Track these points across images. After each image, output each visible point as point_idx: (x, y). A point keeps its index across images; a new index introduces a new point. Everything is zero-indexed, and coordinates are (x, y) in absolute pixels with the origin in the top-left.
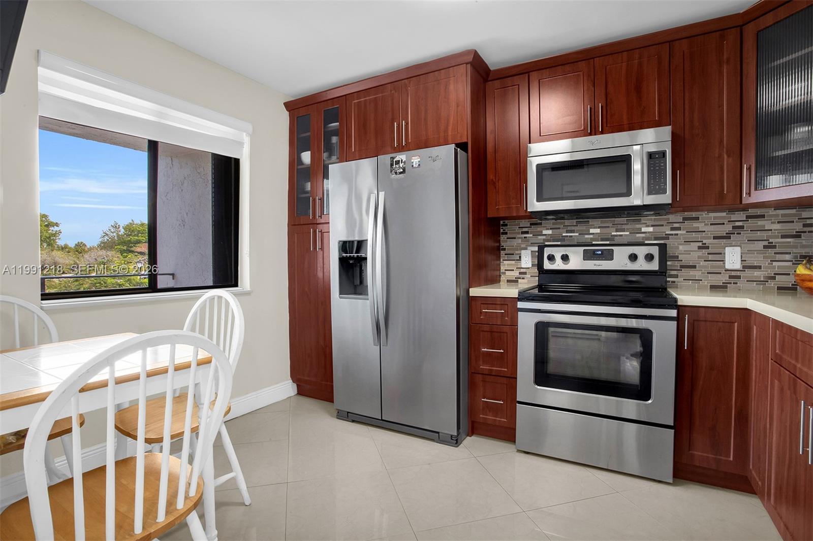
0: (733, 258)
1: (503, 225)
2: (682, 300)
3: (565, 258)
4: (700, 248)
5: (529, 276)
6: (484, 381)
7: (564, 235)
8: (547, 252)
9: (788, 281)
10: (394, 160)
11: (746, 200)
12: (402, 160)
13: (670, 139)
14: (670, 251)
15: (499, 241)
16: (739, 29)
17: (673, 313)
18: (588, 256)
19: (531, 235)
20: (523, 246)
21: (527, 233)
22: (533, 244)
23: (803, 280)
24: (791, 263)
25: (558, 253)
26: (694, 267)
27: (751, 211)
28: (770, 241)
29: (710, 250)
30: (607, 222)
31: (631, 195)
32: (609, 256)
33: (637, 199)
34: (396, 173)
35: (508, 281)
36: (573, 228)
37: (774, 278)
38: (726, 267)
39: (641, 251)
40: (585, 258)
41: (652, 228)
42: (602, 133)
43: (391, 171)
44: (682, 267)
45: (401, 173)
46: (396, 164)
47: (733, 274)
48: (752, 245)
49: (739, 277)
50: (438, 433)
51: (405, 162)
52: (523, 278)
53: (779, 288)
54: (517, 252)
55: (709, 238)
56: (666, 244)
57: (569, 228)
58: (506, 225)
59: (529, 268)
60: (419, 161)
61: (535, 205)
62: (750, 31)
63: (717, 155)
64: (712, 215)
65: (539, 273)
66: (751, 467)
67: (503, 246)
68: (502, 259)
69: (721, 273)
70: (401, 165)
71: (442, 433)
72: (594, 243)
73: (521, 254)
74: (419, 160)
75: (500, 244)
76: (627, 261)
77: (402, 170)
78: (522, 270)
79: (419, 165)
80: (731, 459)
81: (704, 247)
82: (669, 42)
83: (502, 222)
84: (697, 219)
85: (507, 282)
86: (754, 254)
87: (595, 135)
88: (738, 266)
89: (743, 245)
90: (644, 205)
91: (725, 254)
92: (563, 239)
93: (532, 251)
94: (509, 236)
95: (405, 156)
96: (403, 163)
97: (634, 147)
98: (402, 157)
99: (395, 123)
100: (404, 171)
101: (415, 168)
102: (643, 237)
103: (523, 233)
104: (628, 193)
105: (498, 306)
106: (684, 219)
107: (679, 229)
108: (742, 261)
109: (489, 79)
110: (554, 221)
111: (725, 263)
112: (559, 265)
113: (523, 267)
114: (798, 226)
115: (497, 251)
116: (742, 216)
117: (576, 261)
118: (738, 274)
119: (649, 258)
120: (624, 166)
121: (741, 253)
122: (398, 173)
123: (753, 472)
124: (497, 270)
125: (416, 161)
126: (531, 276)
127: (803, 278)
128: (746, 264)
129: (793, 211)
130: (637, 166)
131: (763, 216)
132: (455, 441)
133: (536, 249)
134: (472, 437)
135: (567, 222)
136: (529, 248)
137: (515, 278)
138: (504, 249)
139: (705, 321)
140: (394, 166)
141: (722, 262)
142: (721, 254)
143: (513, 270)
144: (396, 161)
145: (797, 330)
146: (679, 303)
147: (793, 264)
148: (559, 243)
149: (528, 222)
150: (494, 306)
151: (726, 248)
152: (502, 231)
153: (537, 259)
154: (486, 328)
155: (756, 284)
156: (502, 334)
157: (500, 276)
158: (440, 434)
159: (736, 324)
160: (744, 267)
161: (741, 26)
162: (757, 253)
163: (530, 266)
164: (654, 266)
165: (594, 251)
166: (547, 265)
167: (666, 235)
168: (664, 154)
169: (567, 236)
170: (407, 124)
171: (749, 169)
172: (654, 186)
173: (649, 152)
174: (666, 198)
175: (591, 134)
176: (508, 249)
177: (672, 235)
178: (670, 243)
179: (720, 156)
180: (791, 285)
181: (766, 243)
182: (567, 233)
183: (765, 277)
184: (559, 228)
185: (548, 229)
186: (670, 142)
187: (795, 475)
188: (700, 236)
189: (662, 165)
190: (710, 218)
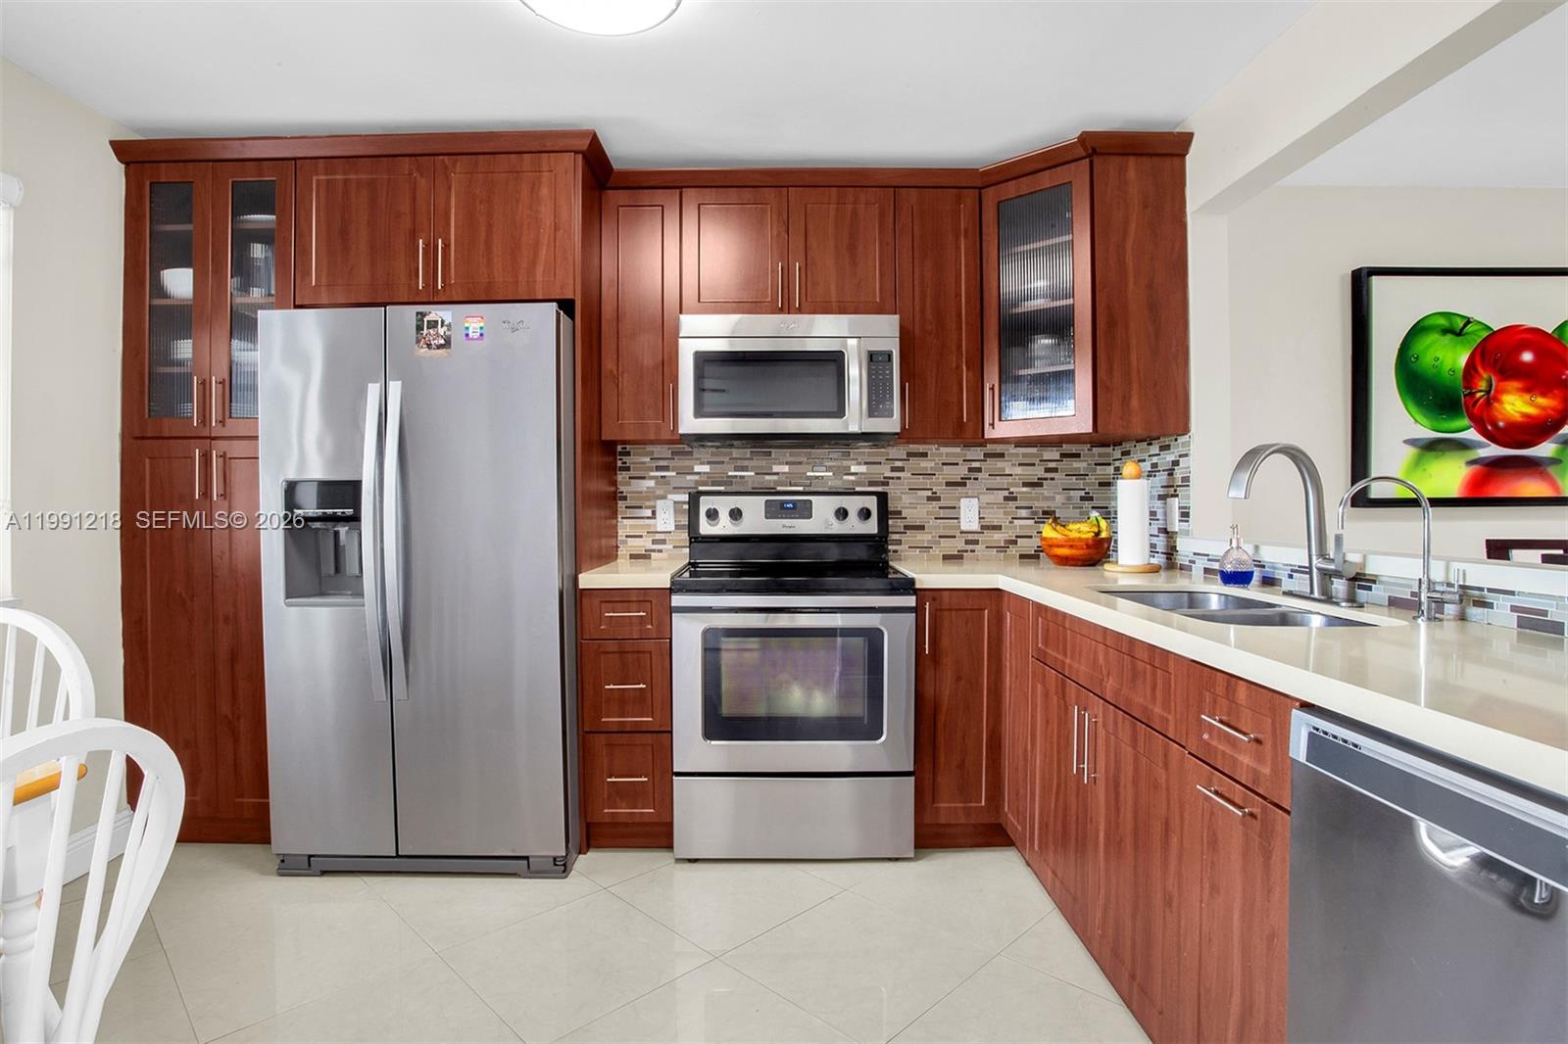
0: (969, 515)
1: (621, 454)
2: (920, 581)
3: (736, 514)
4: (929, 499)
5: (671, 547)
6: (609, 745)
7: (730, 474)
8: (705, 504)
9: (1028, 546)
10: (425, 320)
11: (989, 434)
12: (443, 322)
13: (898, 335)
14: (891, 506)
15: (614, 483)
16: (977, 191)
17: (910, 601)
18: (774, 511)
19: (674, 474)
20: (659, 492)
21: (666, 468)
22: (677, 489)
23: (1051, 546)
24: (1033, 521)
25: (724, 505)
26: (922, 528)
27: (990, 448)
28: (1012, 490)
29: (942, 503)
30: (799, 455)
31: (844, 415)
32: (805, 512)
33: (854, 419)
34: (429, 346)
35: (632, 556)
36: (746, 463)
37: (1015, 542)
38: (962, 528)
39: (853, 504)
40: (768, 515)
41: (865, 467)
42: (800, 311)
43: (418, 341)
44: (906, 527)
45: (440, 347)
46: (428, 328)
47: (970, 537)
48: (992, 496)
49: (976, 542)
50: (526, 858)
51: (449, 326)
52: (660, 551)
53: (1022, 557)
54: (648, 503)
55: (940, 484)
56: (886, 494)
57: (739, 463)
58: (628, 454)
59: (670, 532)
60: (481, 328)
61: (690, 423)
62: (990, 196)
63: (954, 365)
64: (944, 450)
65: (691, 542)
66: (1006, 809)
67: (622, 492)
68: (619, 517)
69: (955, 537)
70: (441, 331)
71: (534, 857)
72: (779, 488)
73: (655, 507)
74: (482, 325)
75: (617, 488)
76: (833, 519)
77: (442, 342)
78: (658, 537)
79: (481, 335)
80: (983, 803)
81: (934, 498)
82: (895, 187)
83: (619, 448)
84: (925, 455)
85: (631, 558)
86: (993, 508)
87: (789, 313)
88: (975, 526)
89: (981, 497)
90: (863, 434)
91: (959, 508)
92: (729, 481)
93: (675, 502)
94: (632, 473)
95: (450, 313)
96: (445, 328)
97: (849, 340)
98: (437, 313)
99: (421, 241)
100: (447, 344)
101: (472, 339)
102: (853, 481)
103: (659, 468)
104: (839, 412)
105: (634, 606)
106: (910, 455)
107: (902, 469)
108: (980, 518)
109: (608, 185)
110: (714, 450)
111: (959, 522)
112: (724, 527)
113: (659, 530)
114: (1039, 472)
115: (611, 500)
116: (977, 453)
117: (756, 520)
118: (976, 537)
119: (865, 514)
120: (832, 367)
121: (980, 507)
122: (434, 346)
123: (1009, 815)
124: (613, 537)
125: (474, 326)
126: (674, 547)
127: (1050, 543)
128: (985, 522)
129: (1034, 450)
130: (855, 372)
131: (1002, 455)
132: (561, 867)
133: (685, 498)
134: (589, 854)
135: (735, 453)
136: (669, 496)
137: (646, 551)
138: (625, 498)
139: (950, 610)
140: (425, 331)
141: (956, 521)
142: (954, 508)
143: (641, 536)
144: (428, 321)
145: (1065, 615)
146: (917, 586)
147: (1036, 522)
148: (722, 488)
149: (669, 449)
150: (626, 604)
151: (962, 500)
152: (619, 463)
153: (687, 516)
154: (612, 646)
155: (997, 551)
156: (641, 655)
157: (617, 547)
158: (531, 860)
159: (986, 611)
160: (983, 527)
161: (981, 188)
162: (998, 508)
163: (673, 528)
164: (871, 527)
165: (783, 503)
166: (706, 528)
167: (885, 478)
168: (889, 355)
169: (736, 476)
170: (446, 247)
171: (992, 389)
172: (876, 404)
173: (869, 352)
174: (891, 424)
175: (781, 311)
176: (632, 498)
177: (893, 478)
178: (892, 490)
179: (959, 367)
180: (1035, 551)
181: (1006, 493)
182: (735, 471)
183: (1006, 541)
184: (723, 462)
185: (702, 463)
186: (898, 339)
187: (1065, 803)
188: (928, 481)
189: (887, 372)
190: (941, 455)
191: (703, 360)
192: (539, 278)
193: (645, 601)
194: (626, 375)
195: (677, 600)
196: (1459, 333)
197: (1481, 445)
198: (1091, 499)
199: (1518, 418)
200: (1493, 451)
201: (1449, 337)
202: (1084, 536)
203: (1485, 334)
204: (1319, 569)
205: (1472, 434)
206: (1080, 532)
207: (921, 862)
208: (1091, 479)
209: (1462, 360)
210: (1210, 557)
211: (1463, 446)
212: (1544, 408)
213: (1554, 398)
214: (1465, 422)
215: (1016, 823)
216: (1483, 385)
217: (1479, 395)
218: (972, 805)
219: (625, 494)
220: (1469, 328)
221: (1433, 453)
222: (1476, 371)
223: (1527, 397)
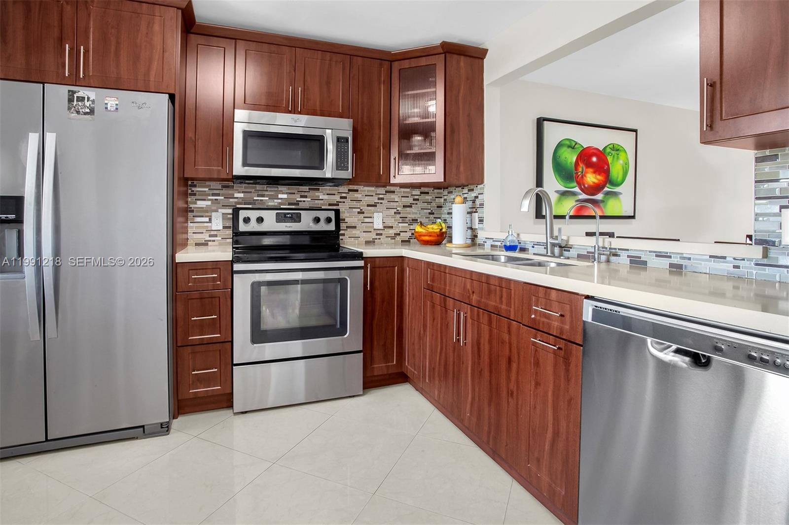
0: (378, 221)
1: (191, 186)
2: (366, 253)
3: (260, 220)
4: (359, 213)
5: (220, 238)
6: (194, 353)
7: (255, 198)
8: (243, 214)
9: (406, 236)
10: (75, 96)
11: (393, 181)
12: (88, 98)
13: (352, 129)
14: (342, 216)
15: (187, 202)
16: (390, 62)
17: (361, 263)
18: (280, 218)
19: (223, 198)
20: (214, 208)
21: (218, 195)
22: (224, 206)
23: (420, 236)
24: (407, 224)
25: (253, 215)
26: (355, 227)
27: (389, 188)
28: (398, 209)
29: (365, 215)
30: (293, 189)
31: (324, 168)
32: (297, 219)
33: (328, 171)
34: (78, 112)
35: (197, 244)
36: (264, 193)
37: (399, 234)
38: (374, 227)
39: (323, 215)
40: (278, 221)
41: (327, 196)
42: (301, 113)
43: (69, 109)
44: (348, 227)
45: (86, 113)
46: (77, 101)
47: (378, 232)
48: (388, 212)
49: (381, 234)
50: (143, 426)
51: (93, 101)
52: (214, 241)
53: (402, 241)
54: (207, 214)
55: (364, 206)
56: (339, 210)
57: (260, 193)
58: (195, 186)
59: (220, 230)
60: (117, 105)
62: (396, 66)
63: (377, 146)
64: (366, 188)
65: (233, 236)
66: (407, 364)
67: (191, 208)
68: (189, 222)
69: (371, 232)
70: (87, 104)
71: (148, 425)
72: (282, 207)
73: (211, 216)
74: (117, 103)
75: (188, 206)
76: (312, 224)
77: (88, 110)
78: (212, 233)
79: (117, 109)
80: (395, 363)
81: (361, 212)
82: (350, 55)
83: (190, 183)
84: (357, 191)
85: (196, 245)
86: (389, 217)
87: (295, 114)
88: (381, 227)
89: (384, 212)
90: (333, 179)
91: (373, 217)
92: (254, 202)
93: (223, 214)
94: (197, 197)
95: (94, 93)
96: (90, 102)
97: (327, 130)
98: (82, 92)
99: (67, 45)
100: (92, 112)
101: (110, 111)
102: (321, 203)
103: (213, 195)
104: (320, 166)
105: (209, 271)
106: (350, 190)
107: (345, 198)
108: (383, 223)
109: (192, 31)
112: (253, 226)
113: (213, 229)
114: (410, 200)
115: (185, 212)
116: (382, 190)
117: (270, 222)
118: (381, 232)
119: (329, 220)
120: (316, 145)
121: (383, 217)
122: (81, 113)
123: (409, 367)
124: (185, 233)
125: (112, 103)
126: (222, 238)
127: (420, 234)
128: (385, 225)
129: (408, 190)
130: (330, 147)
131: (394, 192)
132: (166, 429)
133: (230, 211)
134: (179, 418)
135: (258, 187)
136: (220, 210)
137: (205, 241)
138: (192, 211)
139: (379, 267)
140: (75, 103)
141: (372, 224)
142: (371, 217)
143: (203, 233)
144: (77, 97)
146: (364, 256)
147: (409, 225)
148: (250, 206)
149: (220, 184)
150: (204, 270)
151: (374, 214)
152: (189, 191)
153: (231, 221)
154: (196, 295)
155: (390, 239)
156: (214, 299)
157: (188, 239)
158: (146, 427)
159: (396, 268)
160: (385, 227)
161: (392, 61)
162: (391, 217)
163: (221, 228)
164: (332, 227)
165: (285, 214)
166: (242, 227)
167: (337, 202)
168: (347, 139)
169: (258, 200)
170: (86, 52)
171: (395, 159)
172: (340, 164)
173: (337, 137)
174: (347, 174)
175: (291, 112)
176: (197, 211)
177: (341, 202)
178: (341, 207)
179: (379, 148)
180: (409, 239)
181: (395, 210)
182: (258, 197)
183: (395, 234)
184: (251, 192)
185: (239, 192)
186: (352, 132)
187: (446, 357)
188: (358, 204)
189: (346, 148)
190: (365, 191)
191: (247, 135)
192: (152, 79)
193: (216, 268)
194: (200, 140)
195: (237, 267)
196: (573, 148)
197: (580, 194)
198: (433, 214)
199: (591, 183)
200: (584, 196)
201: (570, 149)
202: (435, 231)
203: (581, 149)
204: (550, 243)
205: (577, 189)
206: (433, 229)
207: (365, 396)
208: (434, 204)
209: (574, 159)
210: (494, 240)
211: (574, 194)
212: (599, 180)
213: (602, 176)
214: (575, 184)
215: (413, 370)
216: (580, 170)
217: (580, 173)
218: (390, 364)
219: (192, 209)
220: (576, 146)
221: (564, 197)
222: (578, 163)
223: (594, 175)
